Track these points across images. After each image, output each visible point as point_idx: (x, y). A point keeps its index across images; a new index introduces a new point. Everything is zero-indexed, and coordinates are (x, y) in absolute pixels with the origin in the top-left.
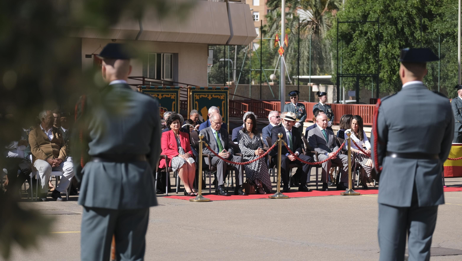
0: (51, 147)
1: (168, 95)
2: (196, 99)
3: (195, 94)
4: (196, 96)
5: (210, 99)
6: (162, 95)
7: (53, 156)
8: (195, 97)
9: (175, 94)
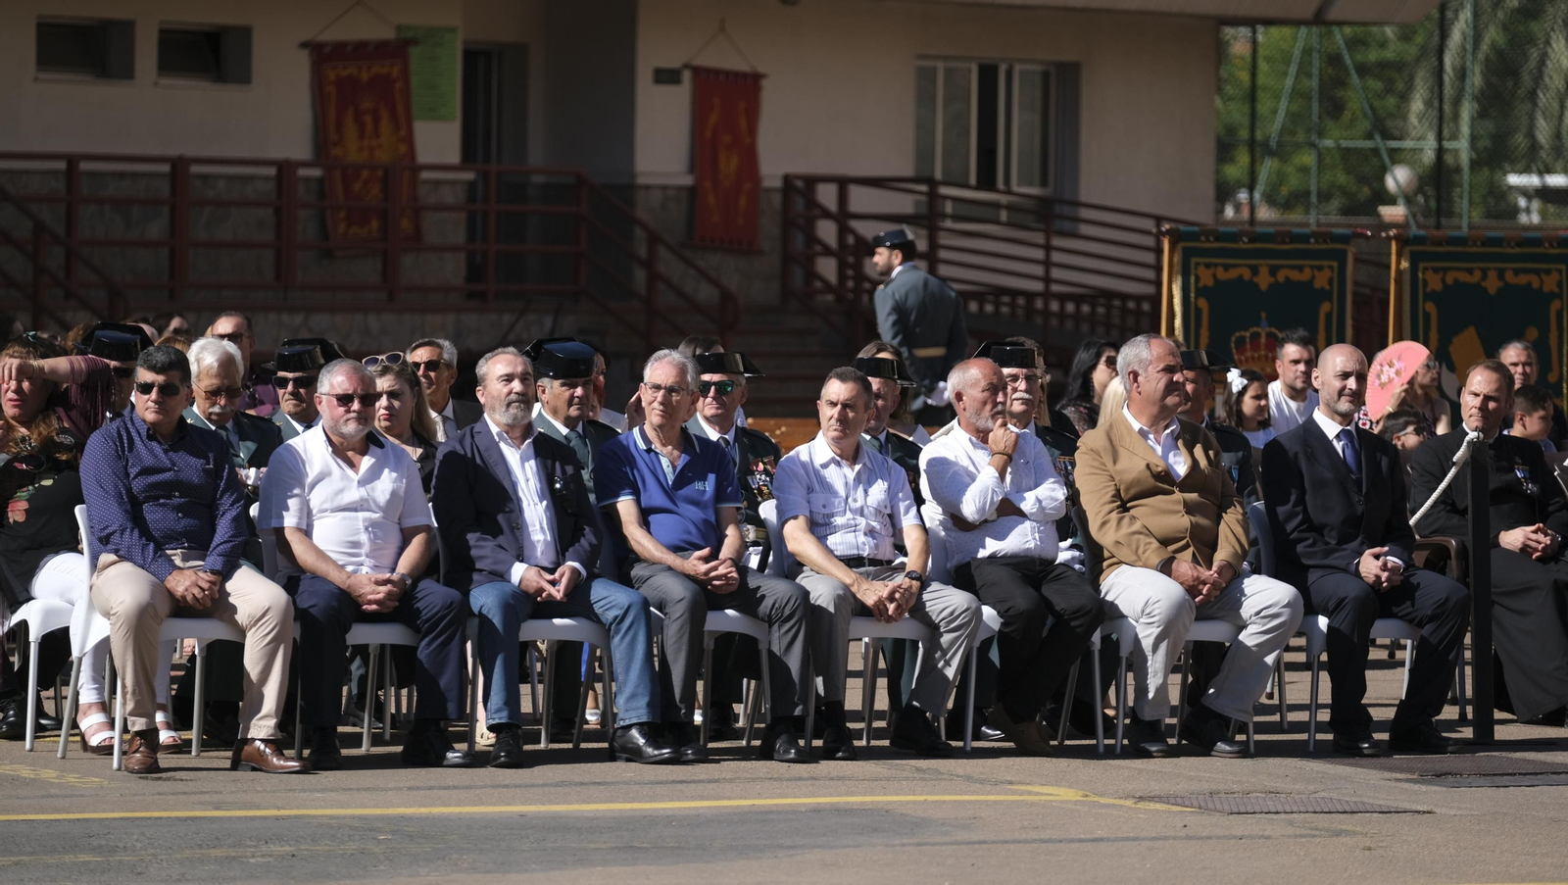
0: (1181, 508)
1: (1301, 269)
2: (1429, 290)
3: (1425, 269)
4: (1430, 275)
5: (1492, 290)
6: (1273, 271)
7: (1191, 549)
8: (1425, 282)
9: (1331, 268)
